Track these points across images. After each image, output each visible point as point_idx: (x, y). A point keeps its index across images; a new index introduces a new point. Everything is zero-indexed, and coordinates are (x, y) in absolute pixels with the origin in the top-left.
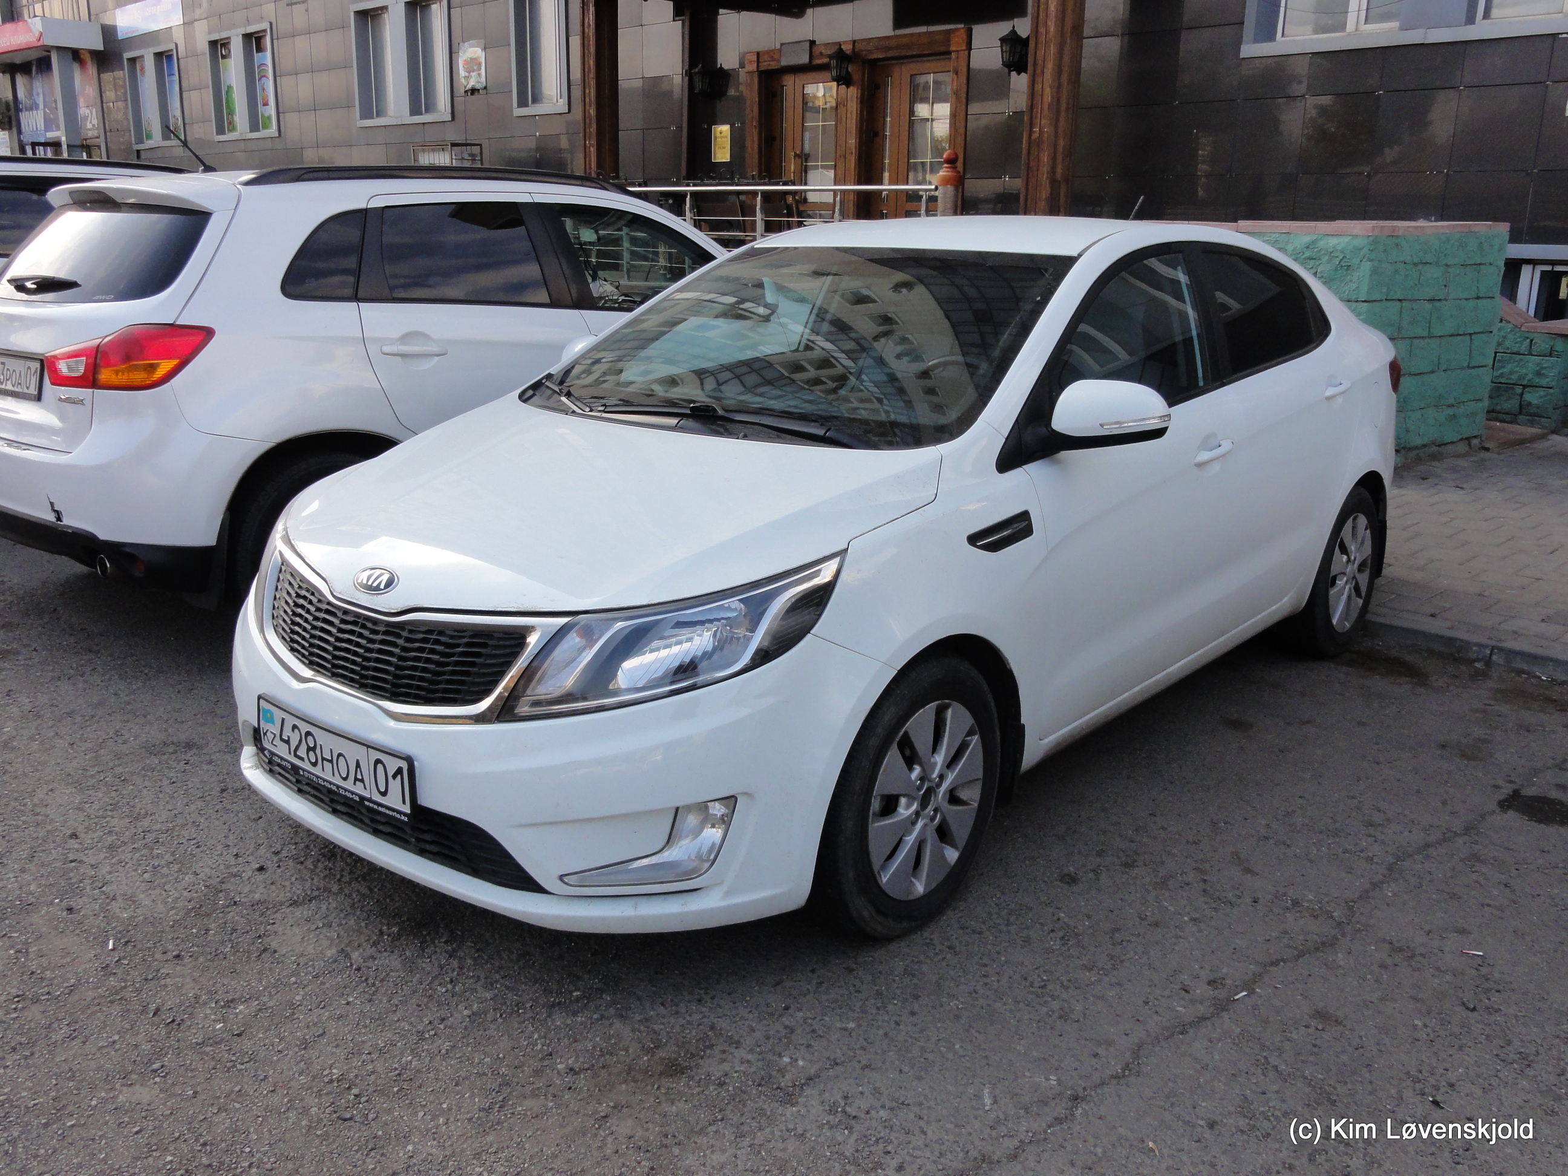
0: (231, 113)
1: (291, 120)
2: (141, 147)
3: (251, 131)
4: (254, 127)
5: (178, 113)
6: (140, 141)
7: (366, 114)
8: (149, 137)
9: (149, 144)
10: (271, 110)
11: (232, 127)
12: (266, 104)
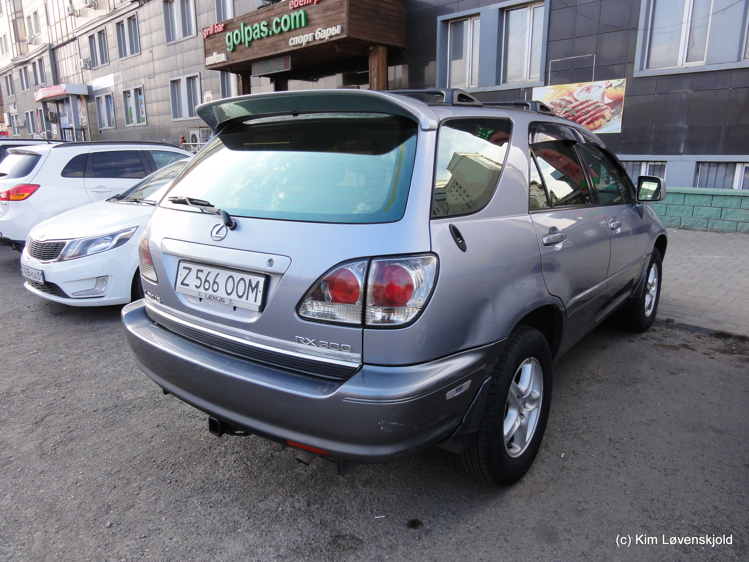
0: (131, 117)
1: (150, 118)
2: (102, 129)
3: (138, 123)
4: (139, 122)
5: (113, 117)
6: (101, 127)
7: (175, 116)
8: (104, 126)
9: (104, 128)
10: (144, 116)
11: (132, 122)
12: (143, 113)
